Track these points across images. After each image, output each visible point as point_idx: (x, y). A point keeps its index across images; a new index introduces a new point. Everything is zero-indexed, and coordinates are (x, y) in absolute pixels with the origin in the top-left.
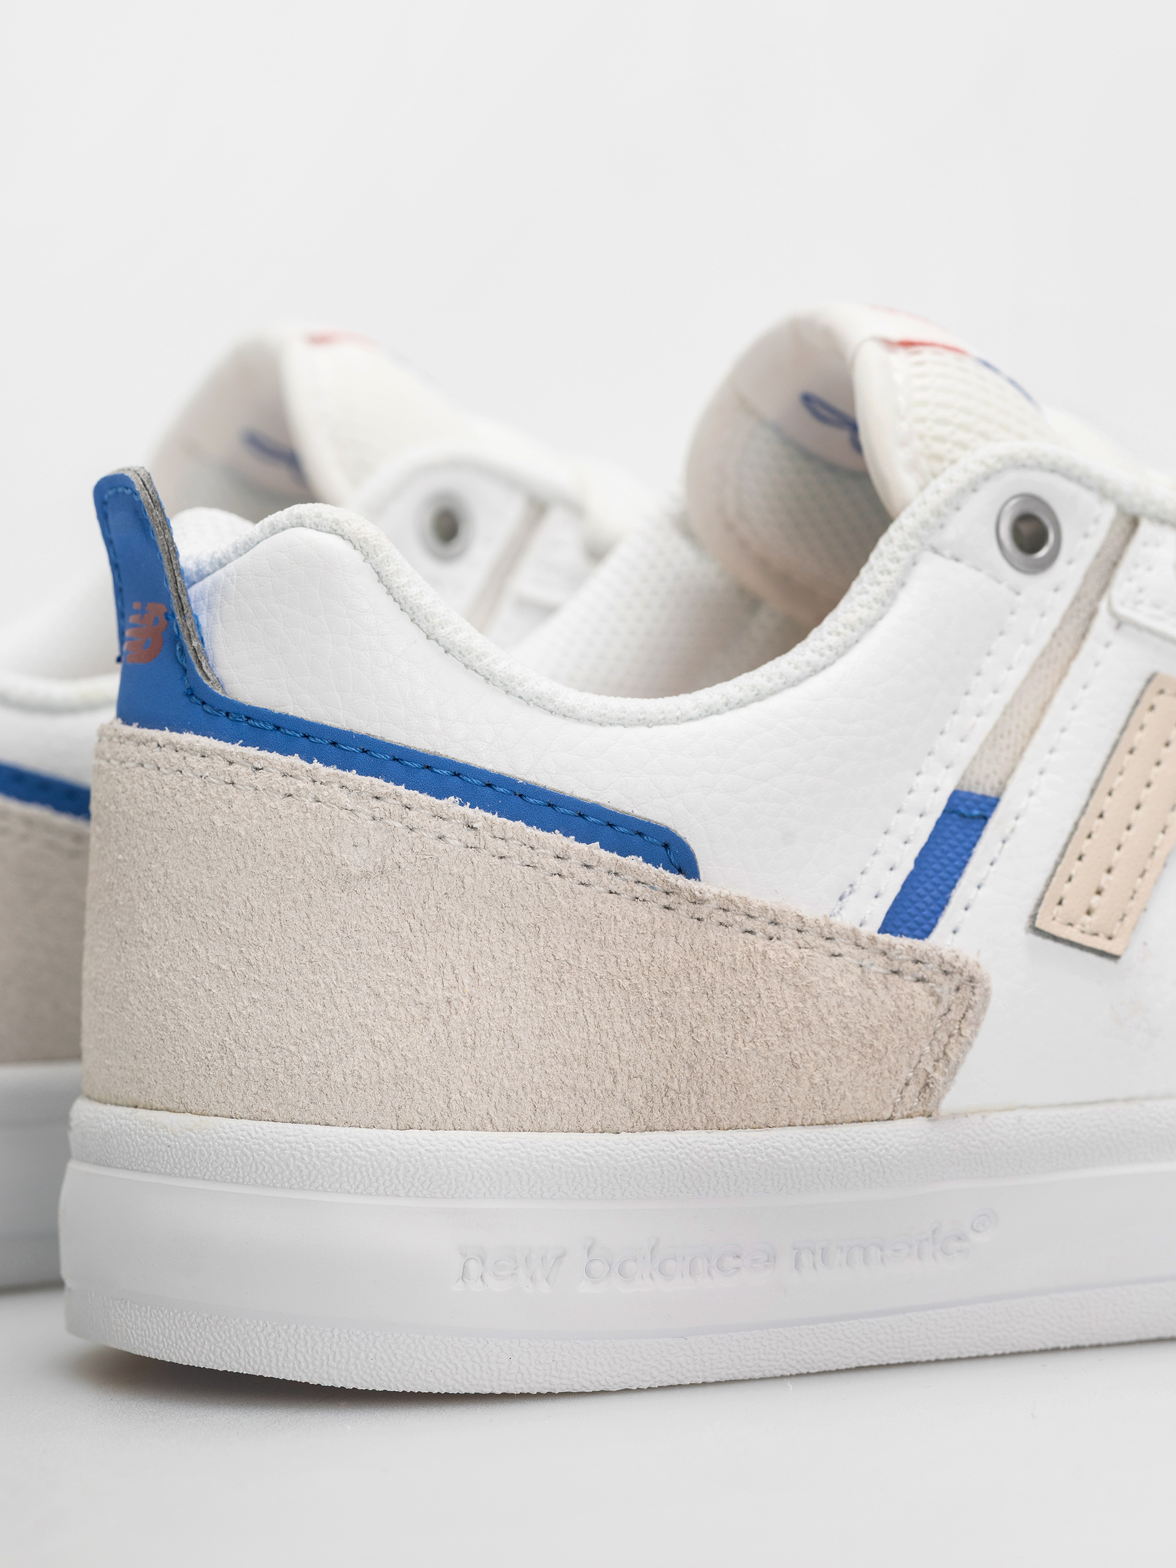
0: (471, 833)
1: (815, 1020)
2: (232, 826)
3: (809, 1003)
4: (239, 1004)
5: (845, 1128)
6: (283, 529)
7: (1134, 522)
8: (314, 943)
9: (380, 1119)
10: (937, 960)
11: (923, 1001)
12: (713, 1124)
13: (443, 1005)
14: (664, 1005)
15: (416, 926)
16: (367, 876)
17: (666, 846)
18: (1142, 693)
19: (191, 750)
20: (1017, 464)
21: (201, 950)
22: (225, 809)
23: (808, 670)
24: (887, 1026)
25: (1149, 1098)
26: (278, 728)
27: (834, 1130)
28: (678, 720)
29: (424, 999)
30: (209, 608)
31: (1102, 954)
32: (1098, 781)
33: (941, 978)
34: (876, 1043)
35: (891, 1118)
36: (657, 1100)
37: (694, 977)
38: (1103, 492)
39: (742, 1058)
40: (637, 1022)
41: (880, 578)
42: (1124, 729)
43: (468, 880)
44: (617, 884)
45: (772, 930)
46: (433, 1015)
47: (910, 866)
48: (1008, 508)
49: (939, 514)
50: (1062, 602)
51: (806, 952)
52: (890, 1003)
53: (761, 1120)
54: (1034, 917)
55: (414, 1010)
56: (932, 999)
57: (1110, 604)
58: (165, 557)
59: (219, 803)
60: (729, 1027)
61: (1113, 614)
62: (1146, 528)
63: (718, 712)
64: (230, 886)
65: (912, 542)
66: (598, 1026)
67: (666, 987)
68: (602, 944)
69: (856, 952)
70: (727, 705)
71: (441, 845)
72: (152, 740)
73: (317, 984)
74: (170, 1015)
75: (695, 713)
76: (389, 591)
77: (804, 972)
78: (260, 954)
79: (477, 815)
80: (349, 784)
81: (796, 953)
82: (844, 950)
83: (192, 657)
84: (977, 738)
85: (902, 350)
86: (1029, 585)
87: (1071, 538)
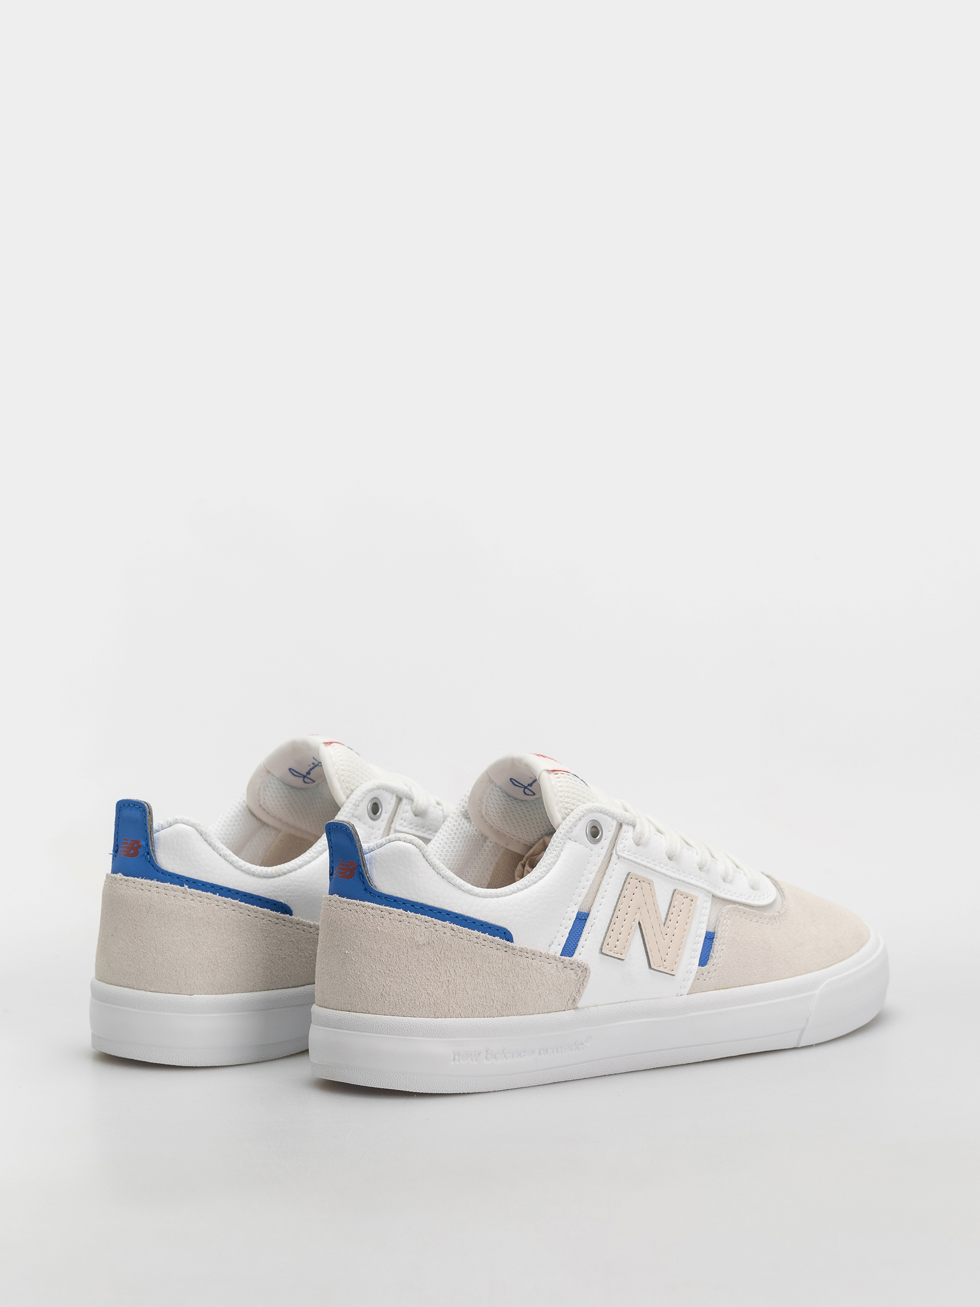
0: (453, 931)
1: (545, 982)
2: (384, 930)
3: (544, 978)
4: (387, 982)
5: (553, 1014)
6: (393, 841)
7: (621, 825)
8: (409, 965)
9: (430, 1015)
10: (577, 963)
11: (573, 976)
12: (519, 1014)
13: (447, 982)
14: (506, 980)
15: (438, 959)
16: (424, 945)
17: (505, 933)
18: (626, 879)
19: (369, 907)
20: (591, 811)
21: (374, 966)
22: (381, 925)
24: (564, 983)
25: (632, 1001)
26: (395, 901)
27: (550, 1014)
28: (505, 895)
29: (441, 981)
30: (370, 864)
31: (620, 959)
32: (616, 907)
33: (577, 969)
34: (561, 989)
35: (565, 1010)
36: (504, 1008)
37: (513, 971)
38: (613, 817)
39: (526, 994)
40: (499, 985)
41: (556, 849)
42: (622, 891)
43: (453, 945)
44: (493, 945)
45: (533, 956)
46: (444, 985)
47: (567, 935)
48: (589, 825)
49: (571, 828)
50: (604, 851)
51: (543, 963)
52: (564, 976)
53: (531, 1012)
54: (601, 949)
55: (438, 984)
56: (576, 975)
57: (616, 851)
58: (359, 849)
59: (379, 923)
60: (523, 986)
61: (617, 855)
62: (625, 827)
63: (516, 892)
64: (383, 948)
65: (564, 837)
66: (489, 987)
67: (506, 975)
68: (489, 963)
69: (555, 962)
71: (445, 935)
72: (354, 903)
73: (411, 976)
74: (363, 985)
75: (510, 893)
76: (427, 860)
77: (542, 969)
78: (393, 968)
79: (454, 926)
80: (419, 918)
81: (539, 963)
82: (552, 962)
83: (367, 879)
84: (583, 895)
85: (553, 773)
86: (595, 848)
87: (605, 832)
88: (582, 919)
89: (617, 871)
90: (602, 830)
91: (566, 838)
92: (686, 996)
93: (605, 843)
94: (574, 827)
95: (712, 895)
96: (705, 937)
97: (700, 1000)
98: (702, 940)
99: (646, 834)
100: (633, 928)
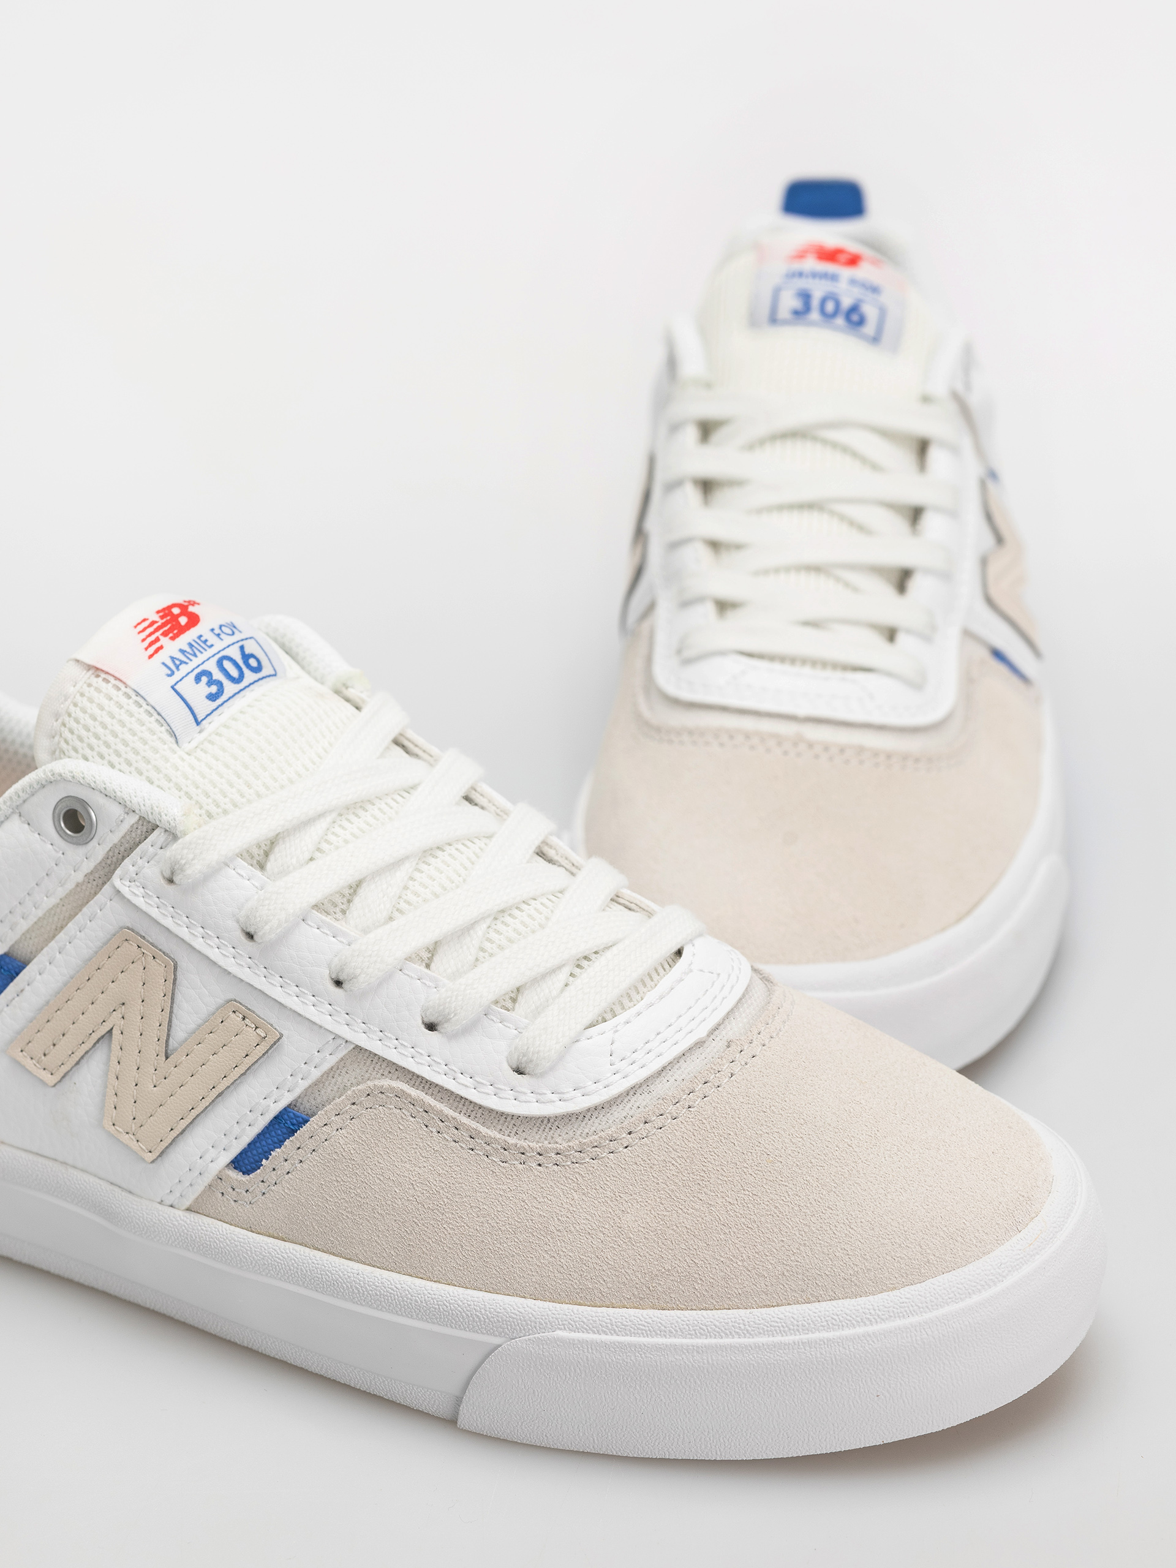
18: (114, 936)
31: (43, 1081)
32: (70, 979)
38: (127, 807)
42: (95, 954)
57: (112, 880)
85: (91, 672)
86: (70, 850)
87: (102, 831)
88: (5, 972)
90: (95, 825)
91: (11, 810)
92: (181, 1213)
93: (97, 850)
94: (27, 796)
95: (353, 1046)
96: (276, 1118)
97: (205, 1235)
98: (262, 1123)
99: (194, 870)
100: (95, 1036)
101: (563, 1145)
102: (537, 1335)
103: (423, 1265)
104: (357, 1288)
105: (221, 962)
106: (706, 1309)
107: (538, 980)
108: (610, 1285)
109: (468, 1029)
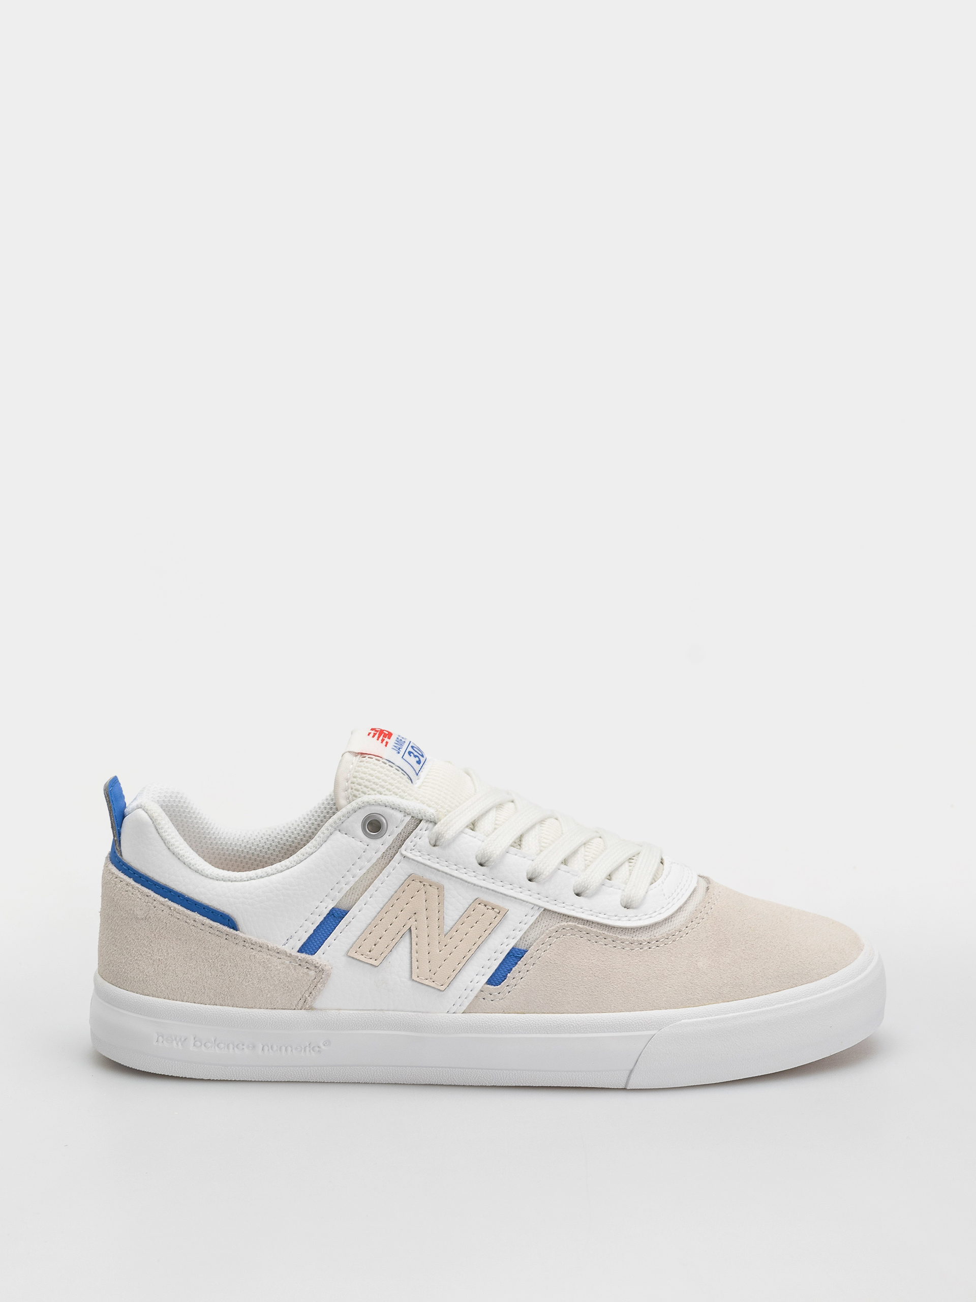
3: (268, 972)
5: (278, 1011)
7: (419, 821)
14: (222, 968)
15: (153, 936)
17: (228, 920)
18: (406, 880)
20: (372, 804)
23: (285, 868)
24: (294, 981)
26: (129, 870)
27: (274, 1011)
28: (241, 881)
31: (373, 965)
32: (382, 909)
33: (314, 968)
34: (290, 986)
35: (295, 1009)
36: (218, 997)
37: (232, 961)
38: (406, 813)
39: (244, 987)
40: (213, 973)
42: (396, 892)
43: (168, 925)
44: (212, 930)
45: (259, 949)
47: (312, 932)
48: (367, 817)
49: (341, 820)
50: (383, 849)
51: (269, 957)
52: (296, 974)
53: (250, 1006)
54: (349, 952)
56: (309, 975)
57: (400, 851)
60: (241, 977)
61: (403, 855)
62: (423, 824)
63: (254, 879)
69: (290, 959)
70: (257, 877)
75: (246, 879)
76: (159, 833)
77: (268, 963)
81: (266, 957)
82: (286, 958)
84: (344, 892)
85: (359, 756)
86: (373, 843)
87: (391, 828)
88: (335, 916)
89: (397, 872)
90: (386, 825)
91: (334, 829)
92: (460, 1014)
93: (388, 838)
94: (345, 819)
95: (543, 909)
96: (508, 954)
97: (479, 1021)
98: (501, 957)
99: (449, 834)
100: (400, 934)
101: (658, 936)
102: (674, 1024)
103: (605, 1005)
104: (572, 1025)
105: (469, 879)
106: (748, 998)
107: (617, 869)
108: (701, 995)
109: (597, 892)
